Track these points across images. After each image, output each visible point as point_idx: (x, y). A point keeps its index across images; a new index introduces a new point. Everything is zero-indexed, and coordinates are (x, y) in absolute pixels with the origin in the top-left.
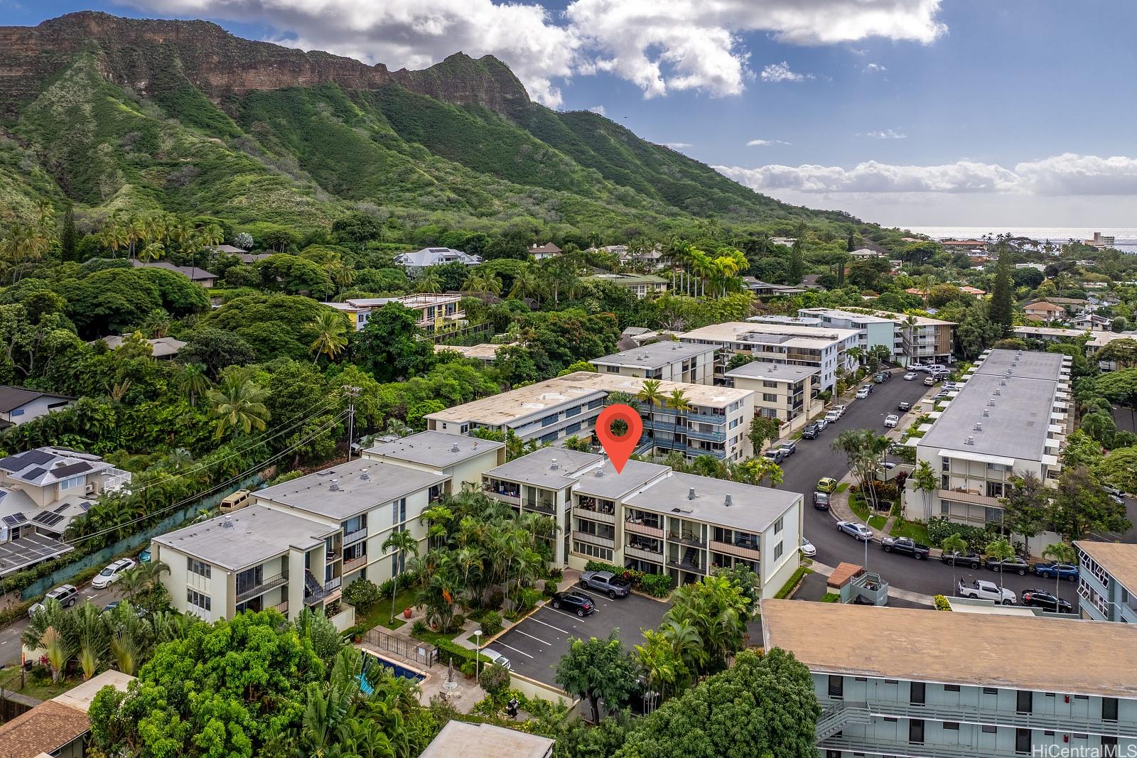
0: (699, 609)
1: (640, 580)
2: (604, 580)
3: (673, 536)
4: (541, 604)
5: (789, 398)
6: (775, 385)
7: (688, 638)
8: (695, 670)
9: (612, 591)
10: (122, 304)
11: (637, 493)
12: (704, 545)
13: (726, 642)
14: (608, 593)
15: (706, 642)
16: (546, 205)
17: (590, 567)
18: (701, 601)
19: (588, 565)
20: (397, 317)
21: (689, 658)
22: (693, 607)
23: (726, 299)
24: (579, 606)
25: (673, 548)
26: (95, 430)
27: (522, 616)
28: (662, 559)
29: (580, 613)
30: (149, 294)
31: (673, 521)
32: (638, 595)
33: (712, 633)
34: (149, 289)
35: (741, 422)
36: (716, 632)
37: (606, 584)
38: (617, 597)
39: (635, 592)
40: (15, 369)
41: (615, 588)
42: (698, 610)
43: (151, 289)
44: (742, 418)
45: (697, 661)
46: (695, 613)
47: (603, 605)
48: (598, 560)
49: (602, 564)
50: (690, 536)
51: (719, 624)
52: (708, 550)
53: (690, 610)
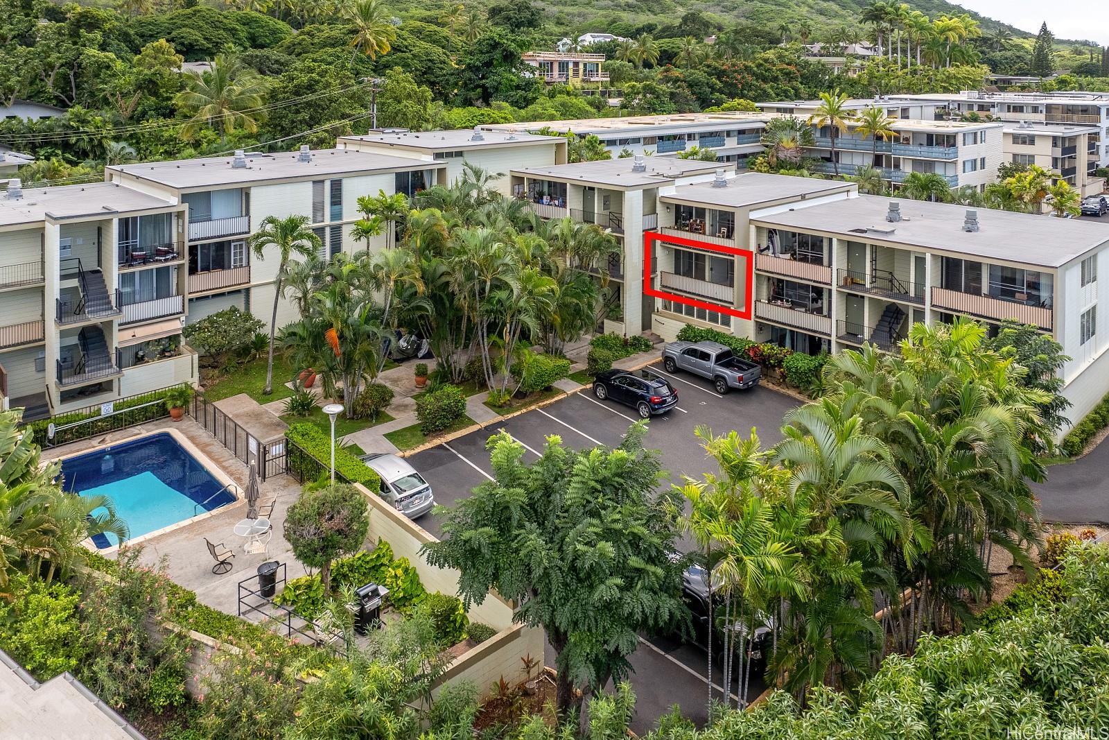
0: (899, 400)
1: (780, 363)
2: (705, 356)
3: (852, 280)
4: (572, 388)
5: (1055, 160)
6: (1031, 140)
7: (860, 474)
8: (887, 572)
9: (719, 377)
10: (197, 41)
11: (785, 208)
12: (920, 298)
13: (986, 501)
14: (712, 382)
15: (922, 495)
16: (735, 13)
17: (687, 335)
18: (911, 384)
19: (684, 331)
20: (498, 43)
21: (867, 535)
22: (884, 391)
23: (952, 70)
24: (643, 397)
25: (854, 301)
26: (81, 144)
27: (524, 405)
28: (831, 325)
29: (644, 411)
30: (234, 35)
31: (853, 248)
32: (777, 393)
33: (941, 467)
34: (234, 29)
35: (983, 167)
36: (953, 469)
37: (711, 364)
38: (730, 391)
39: (770, 386)
40: (56, 97)
41: (727, 372)
42: (898, 402)
43: (236, 30)
44: (983, 160)
45: (892, 547)
46: (888, 408)
47: (694, 399)
48: (704, 324)
49: (710, 331)
50: (890, 283)
51: (962, 445)
52: (928, 307)
53: (873, 398)
